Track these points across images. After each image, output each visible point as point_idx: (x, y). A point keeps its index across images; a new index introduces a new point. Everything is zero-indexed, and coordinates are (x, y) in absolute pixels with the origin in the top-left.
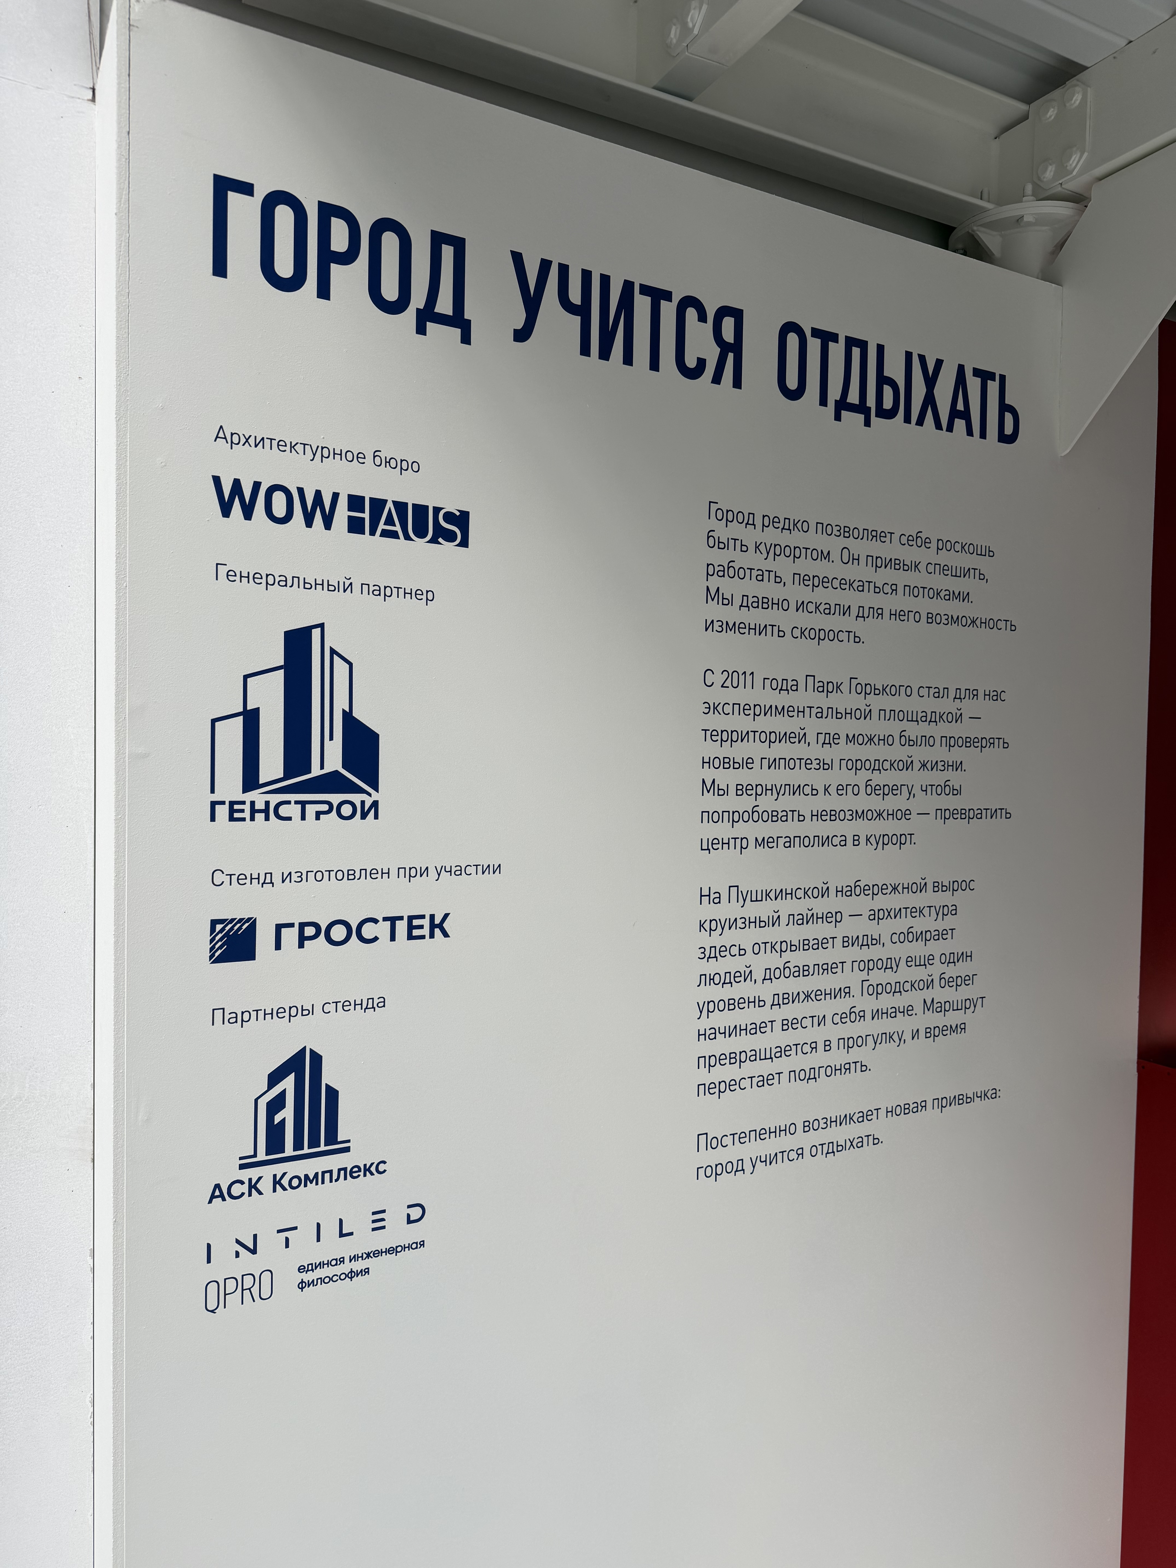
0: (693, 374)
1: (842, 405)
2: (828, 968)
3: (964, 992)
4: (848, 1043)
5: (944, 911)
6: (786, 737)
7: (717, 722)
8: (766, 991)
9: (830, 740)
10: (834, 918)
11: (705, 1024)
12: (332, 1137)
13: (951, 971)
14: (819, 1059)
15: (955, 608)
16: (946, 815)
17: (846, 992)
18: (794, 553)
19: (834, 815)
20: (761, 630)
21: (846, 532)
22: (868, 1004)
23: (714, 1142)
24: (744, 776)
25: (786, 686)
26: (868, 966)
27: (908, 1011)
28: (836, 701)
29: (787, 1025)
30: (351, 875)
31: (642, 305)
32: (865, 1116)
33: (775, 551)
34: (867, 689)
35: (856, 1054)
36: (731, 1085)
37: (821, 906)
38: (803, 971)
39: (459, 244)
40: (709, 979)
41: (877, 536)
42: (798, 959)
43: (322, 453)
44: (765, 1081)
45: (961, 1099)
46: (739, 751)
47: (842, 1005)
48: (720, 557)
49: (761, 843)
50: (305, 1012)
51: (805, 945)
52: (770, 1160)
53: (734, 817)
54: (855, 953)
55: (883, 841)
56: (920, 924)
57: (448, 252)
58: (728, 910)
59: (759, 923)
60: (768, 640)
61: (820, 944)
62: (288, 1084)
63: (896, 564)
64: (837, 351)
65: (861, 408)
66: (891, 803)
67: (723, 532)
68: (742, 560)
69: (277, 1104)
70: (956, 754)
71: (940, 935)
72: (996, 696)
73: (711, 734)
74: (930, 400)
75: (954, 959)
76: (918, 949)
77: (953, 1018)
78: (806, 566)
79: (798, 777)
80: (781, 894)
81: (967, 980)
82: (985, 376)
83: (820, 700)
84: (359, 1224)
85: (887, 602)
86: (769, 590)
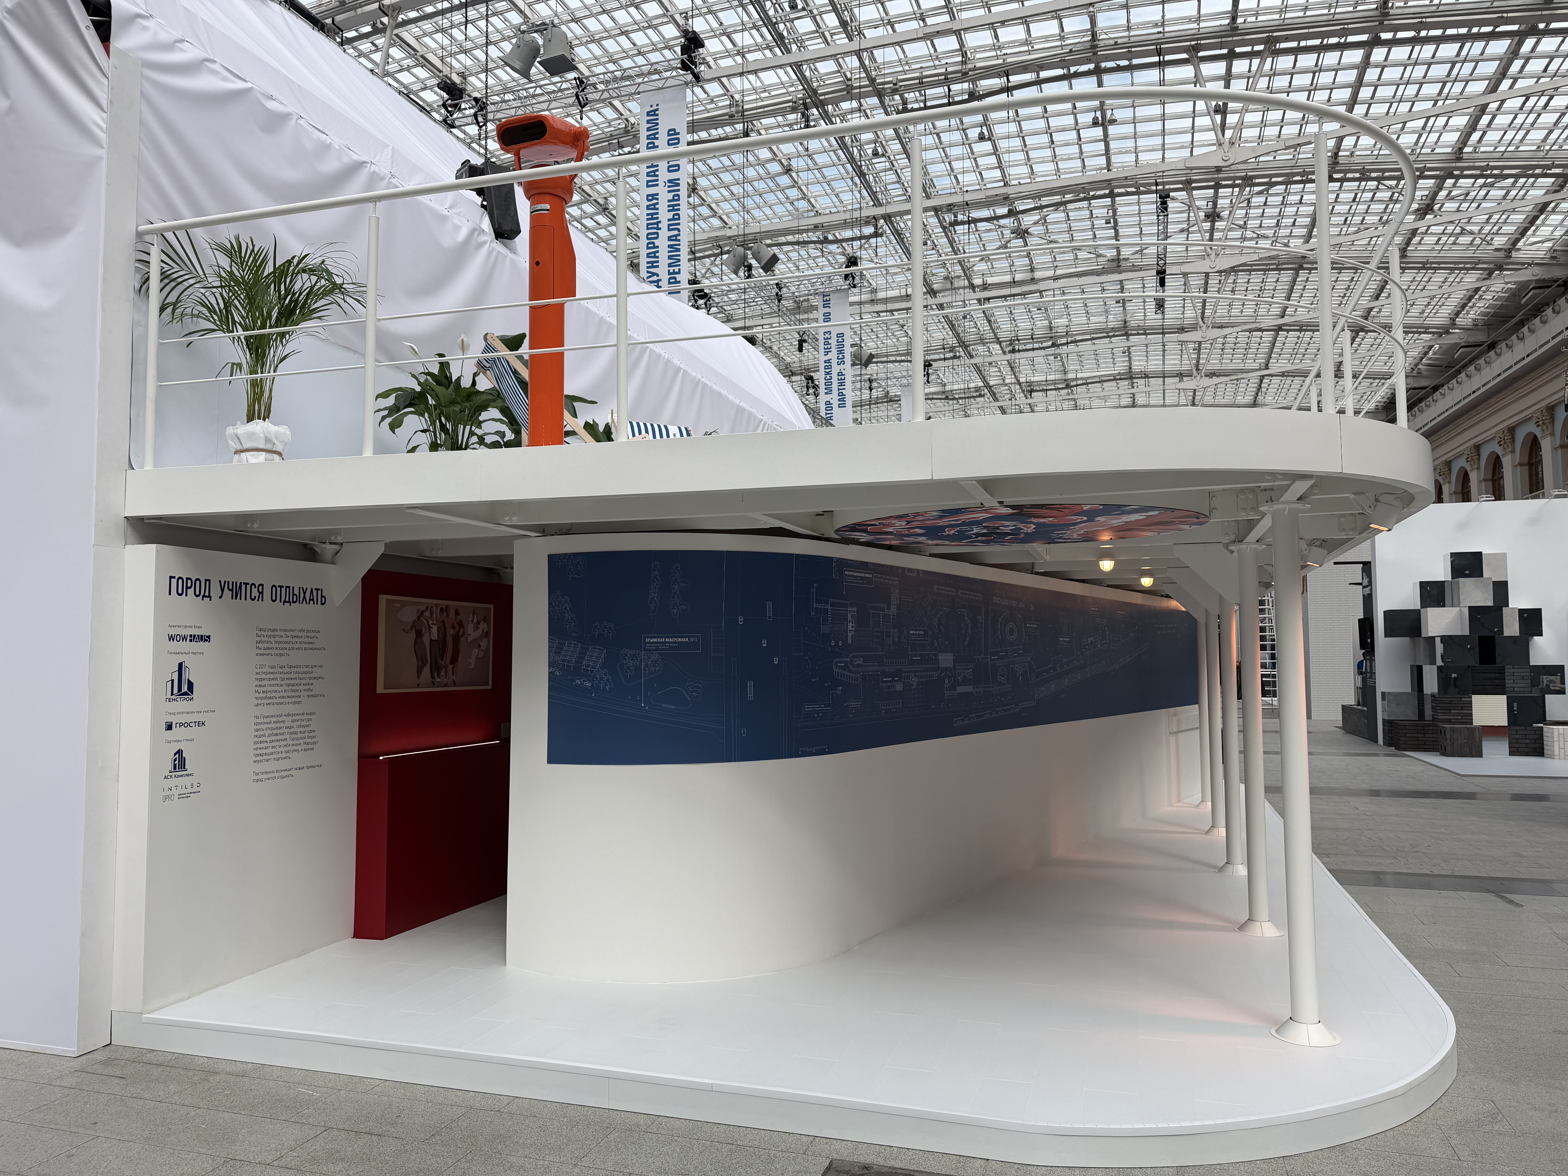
0: (253, 600)
1: (285, 602)
2: (282, 734)
3: (313, 740)
4: (286, 752)
5: (309, 720)
6: (273, 679)
7: (258, 676)
8: (268, 739)
9: (283, 679)
10: (283, 722)
11: (255, 747)
13: (310, 735)
14: (280, 755)
15: (311, 646)
16: (309, 696)
17: (286, 740)
18: (274, 636)
19: (283, 697)
20: (268, 655)
21: (285, 631)
22: (291, 743)
23: (257, 774)
24: (264, 689)
25: (273, 667)
26: (291, 733)
27: (300, 744)
28: (285, 670)
29: (273, 747)
30: (188, 713)
31: (243, 586)
32: (290, 770)
33: (270, 636)
34: (291, 667)
35: (288, 755)
36: (261, 761)
37: (280, 719)
38: (277, 735)
39: (209, 581)
40: (256, 736)
41: (293, 630)
42: (275, 732)
43: (185, 627)
44: (268, 760)
45: (312, 767)
46: (263, 683)
47: (285, 743)
48: (259, 639)
49: (268, 704)
50: (181, 741)
51: (277, 728)
52: (268, 779)
53: (262, 698)
54: (288, 730)
55: (294, 703)
56: (303, 723)
57: (207, 583)
58: (260, 720)
59: (267, 723)
60: (269, 657)
61: (280, 728)
63: (297, 637)
64: (283, 590)
65: (289, 602)
66: (297, 694)
67: (259, 633)
68: (264, 639)
69: (175, 760)
70: (311, 681)
71: (307, 726)
72: (321, 666)
73: (257, 679)
74: (304, 597)
75: (312, 731)
76: (302, 729)
77: (310, 746)
78: (277, 639)
79: (276, 688)
80: (272, 716)
81: (314, 737)
82: (317, 590)
83: (281, 670)
84: (189, 786)
85: (295, 646)
86: (269, 645)
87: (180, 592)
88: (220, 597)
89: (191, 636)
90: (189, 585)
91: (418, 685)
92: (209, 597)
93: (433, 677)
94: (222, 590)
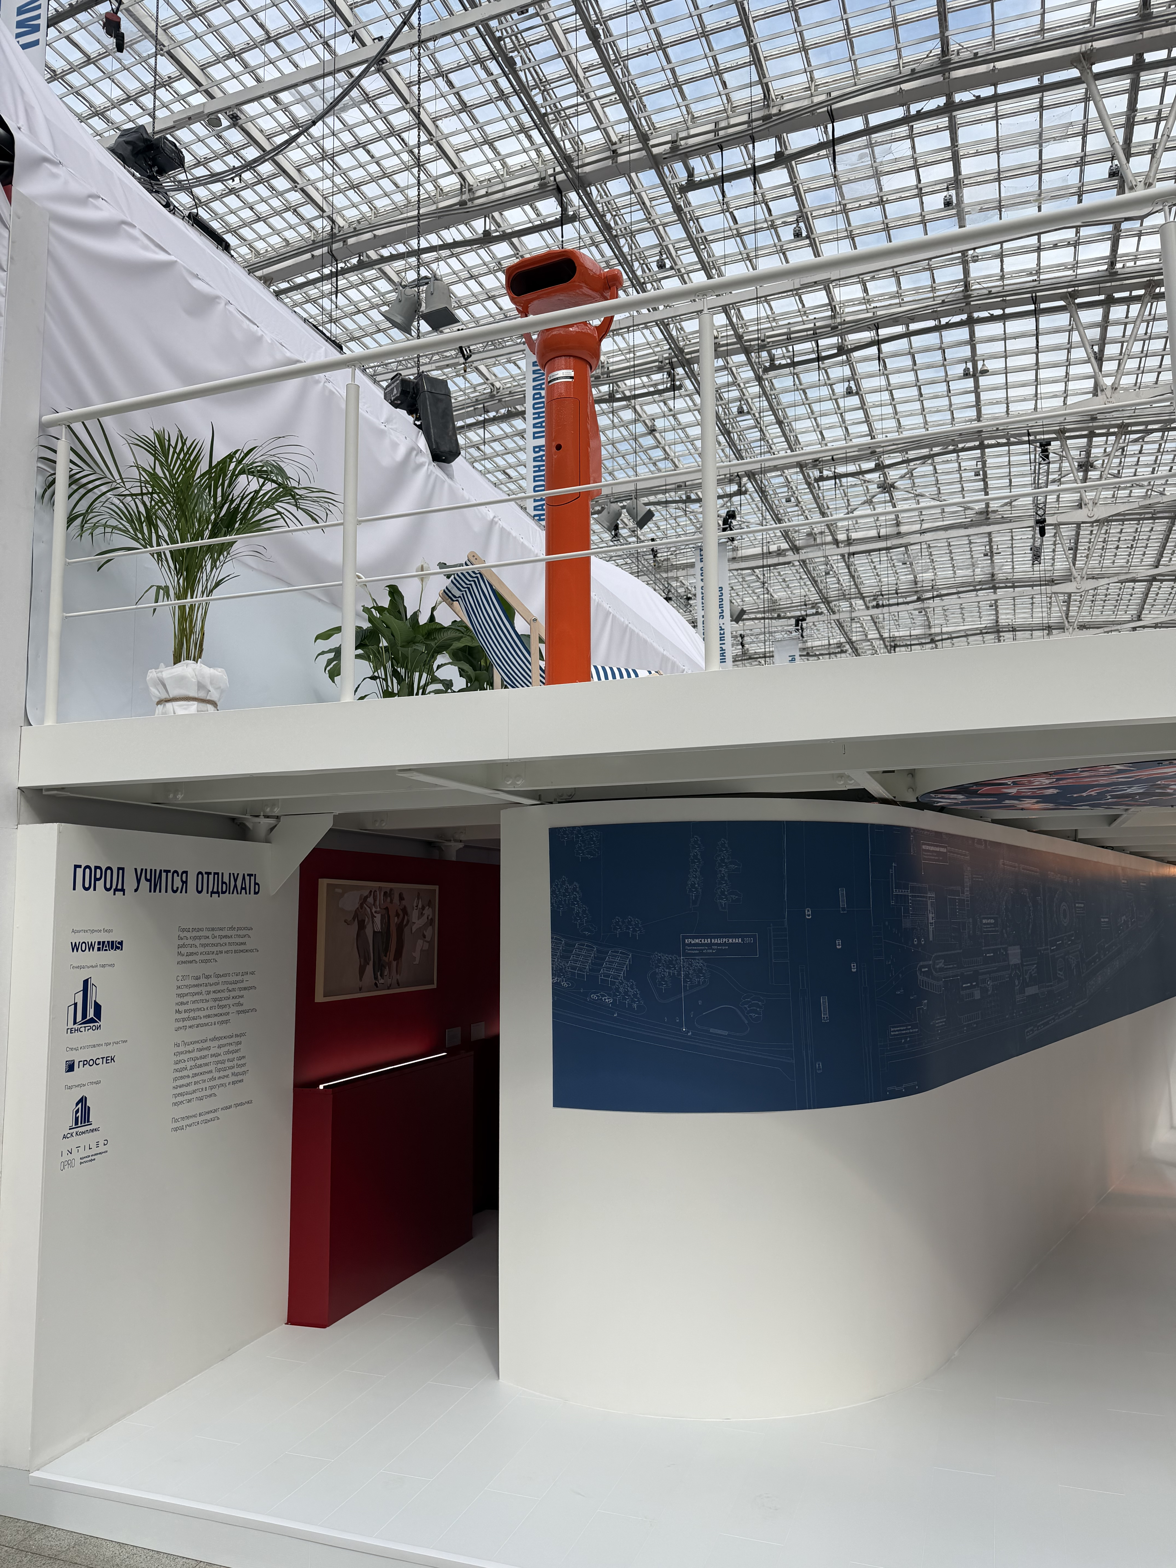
0: (175, 892)
1: (213, 892)
2: (206, 1065)
3: (243, 1069)
4: (212, 1088)
5: (239, 1043)
6: (197, 994)
7: (180, 991)
8: (190, 1073)
9: (208, 993)
10: (208, 1048)
11: (175, 1084)
12: (88, 1121)
13: (240, 1062)
14: (204, 1093)
15: (241, 947)
16: (239, 1012)
17: (211, 1072)
18: (200, 938)
19: (209, 1016)
20: (191, 962)
21: (213, 929)
22: (217, 1075)
23: (176, 1121)
24: (186, 1007)
25: (197, 978)
26: (218, 1063)
27: (227, 1076)
28: (211, 981)
29: (195, 1083)
30: (94, 1046)
31: (164, 875)
32: (215, 1111)
33: (195, 938)
34: (218, 976)
35: (213, 1091)
36: (181, 1103)
37: (205, 1045)
38: (200, 1066)
39: (123, 869)
40: (176, 1070)
41: (221, 929)
42: (199, 1062)
43: (93, 931)
44: (189, 1101)
45: (241, 1104)
46: (185, 1000)
47: (210, 1076)
48: (181, 942)
49: (190, 1027)
50: (84, 1086)
51: (201, 1058)
52: (190, 1126)
53: (184, 1020)
54: (214, 1059)
55: (222, 1022)
56: (231, 1048)
57: (121, 871)
58: (182, 1049)
59: (189, 1052)
60: (194, 965)
61: (205, 1057)
62: (80, 1106)
63: (226, 937)
64: (211, 877)
65: (218, 892)
66: (225, 1010)
67: (182, 935)
68: (187, 942)
69: (77, 1112)
70: (242, 993)
71: (237, 1051)
72: (252, 973)
73: (179, 995)
74: (235, 886)
75: (240, 1058)
76: (230, 1056)
77: (240, 1078)
78: (203, 941)
79: (200, 1005)
80: (195, 1042)
81: (244, 1065)
82: (250, 875)
83: (206, 981)
84: (93, 1146)
85: (224, 949)
86: (193, 950)
87: (87, 885)
88: (136, 890)
89: (99, 943)
90: (98, 876)
91: (360, 989)
92: (123, 890)
93: (376, 978)
94: (139, 881)
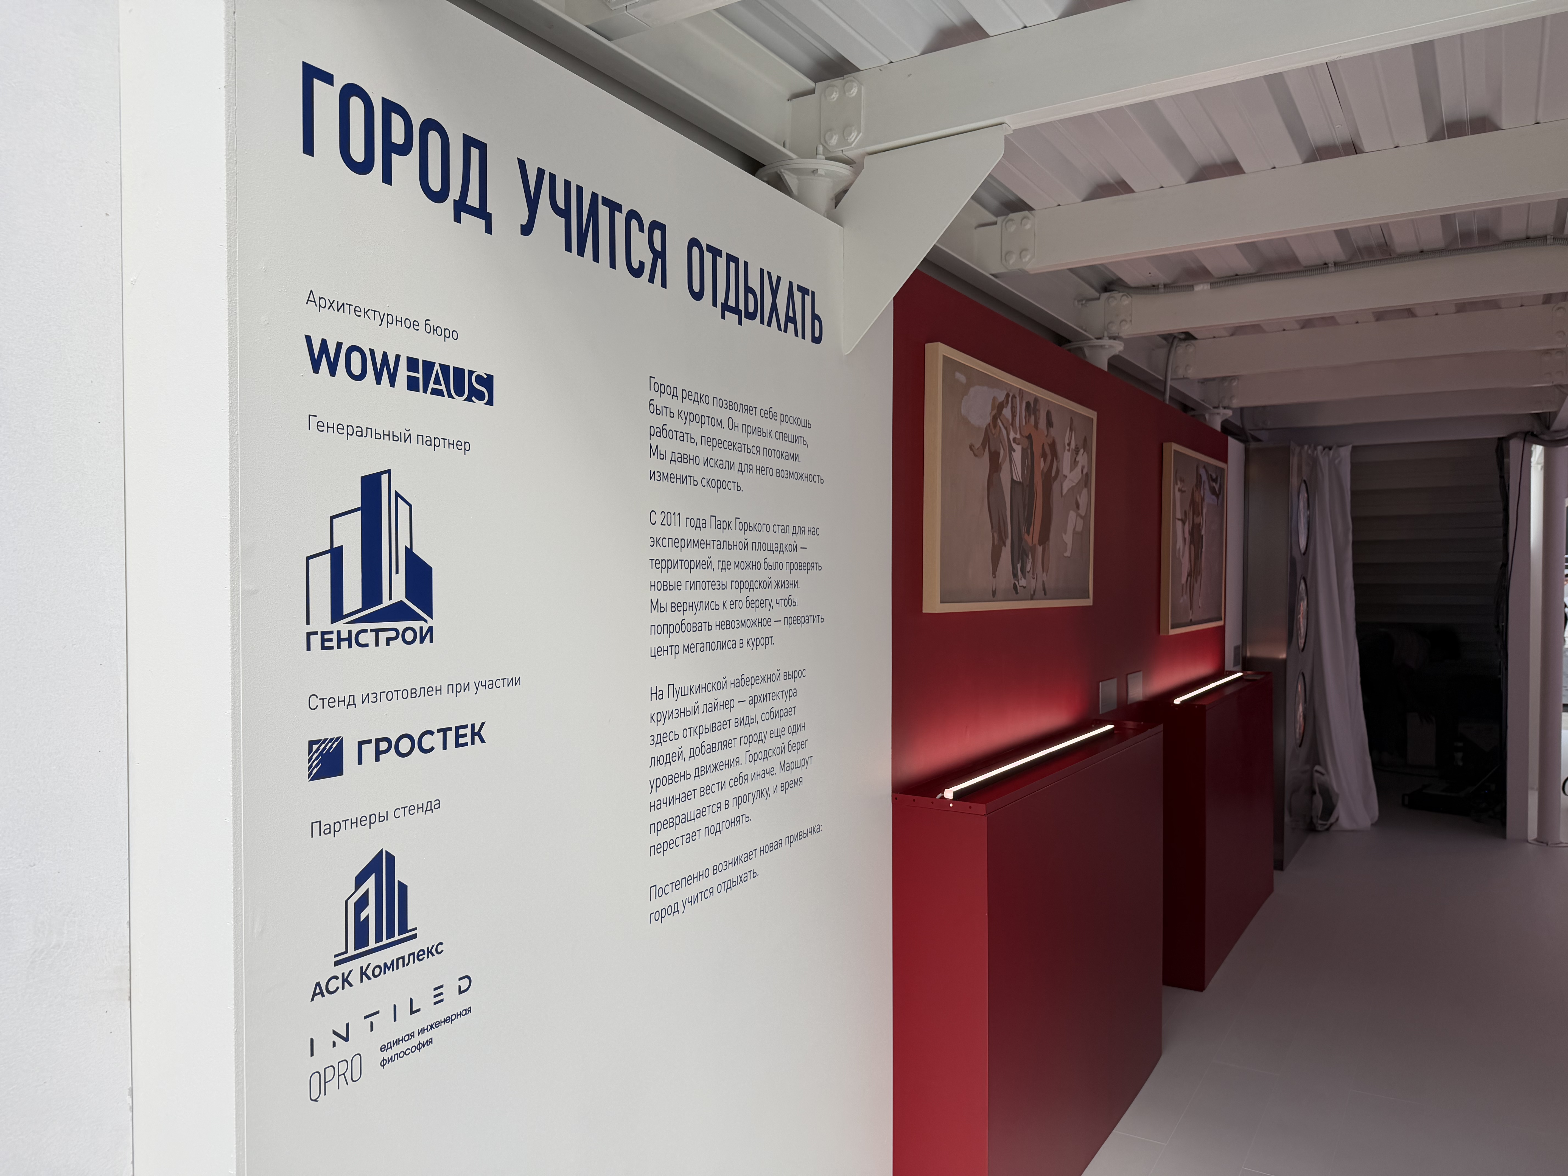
0: (634, 272)
1: (726, 307)
2: (726, 744)
3: (802, 754)
4: (739, 801)
6: (700, 564)
7: (660, 553)
8: (690, 766)
9: (725, 566)
10: (729, 704)
11: (655, 797)
12: (403, 929)
13: (795, 739)
14: (723, 815)
15: (790, 466)
16: (792, 621)
17: (736, 761)
18: (702, 420)
19: (728, 625)
20: (683, 480)
21: (730, 405)
22: (748, 769)
23: (662, 892)
24: (676, 596)
25: (699, 524)
26: (749, 739)
27: (771, 772)
28: (730, 536)
29: (704, 791)
30: (413, 693)
31: (604, 213)
32: (748, 856)
33: (690, 417)
34: (746, 527)
35: (744, 809)
36: (670, 844)
37: (723, 696)
38: (712, 748)
39: (482, 148)
40: (656, 761)
41: (748, 409)
42: (711, 738)
43: (388, 319)
44: (691, 837)
45: (801, 835)
46: (672, 576)
47: (733, 772)
48: (658, 421)
49: (688, 648)
50: (382, 818)
51: (715, 727)
52: (693, 901)
53: (670, 629)
54: (743, 731)
55: (756, 643)
56: (777, 705)
57: (475, 153)
58: (668, 704)
59: (687, 713)
60: (688, 487)
61: (722, 726)
63: (757, 431)
64: (721, 263)
65: (737, 310)
66: (761, 614)
67: (657, 401)
68: (670, 424)
69: (362, 904)
70: (794, 575)
71: (789, 712)
72: (814, 532)
73: (656, 563)
74: (774, 308)
75: (794, 730)
76: (776, 724)
77: (796, 774)
78: (710, 431)
79: (708, 595)
80: (699, 688)
81: (802, 744)
82: (803, 291)
83: (718, 535)
84: (425, 1001)
85: (758, 461)
86: (686, 448)
87: (358, 153)
90: (398, 137)
91: (994, 593)
92: (482, 213)
93: (1015, 575)
94: (533, 204)
